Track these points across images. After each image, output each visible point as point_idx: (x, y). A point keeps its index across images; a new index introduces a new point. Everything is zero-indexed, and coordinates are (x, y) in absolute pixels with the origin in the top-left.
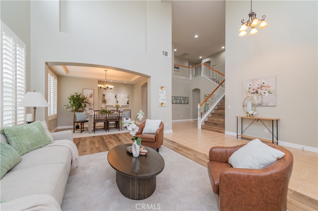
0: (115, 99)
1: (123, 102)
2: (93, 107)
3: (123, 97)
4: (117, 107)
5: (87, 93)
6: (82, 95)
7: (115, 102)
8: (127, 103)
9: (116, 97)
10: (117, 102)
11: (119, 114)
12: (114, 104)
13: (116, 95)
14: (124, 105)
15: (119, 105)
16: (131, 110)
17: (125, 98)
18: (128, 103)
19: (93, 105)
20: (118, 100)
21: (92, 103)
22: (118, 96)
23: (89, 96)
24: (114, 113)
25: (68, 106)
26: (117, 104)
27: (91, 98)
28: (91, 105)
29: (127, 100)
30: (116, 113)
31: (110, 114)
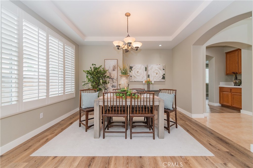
0: (145, 72)
1: (157, 76)
2: (116, 83)
3: (157, 69)
4: (149, 83)
5: (109, 65)
6: (102, 67)
7: (146, 77)
8: (162, 77)
9: (146, 69)
10: (148, 76)
11: (153, 101)
12: (144, 79)
13: (147, 66)
14: (158, 80)
15: (151, 80)
16: (176, 90)
17: (160, 71)
18: (164, 78)
19: (116, 81)
20: (149, 73)
21: (115, 78)
22: (149, 68)
23: (112, 68)
24: (142, 96)
25: (85, 83)
26: (148, 79)
27: (114, 72)
28: (114, 81)
29: (162, 73)
30: (145, 96)
31: (133, 100)
